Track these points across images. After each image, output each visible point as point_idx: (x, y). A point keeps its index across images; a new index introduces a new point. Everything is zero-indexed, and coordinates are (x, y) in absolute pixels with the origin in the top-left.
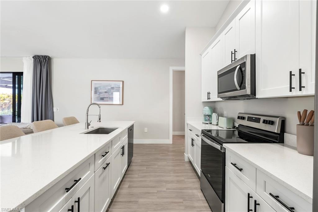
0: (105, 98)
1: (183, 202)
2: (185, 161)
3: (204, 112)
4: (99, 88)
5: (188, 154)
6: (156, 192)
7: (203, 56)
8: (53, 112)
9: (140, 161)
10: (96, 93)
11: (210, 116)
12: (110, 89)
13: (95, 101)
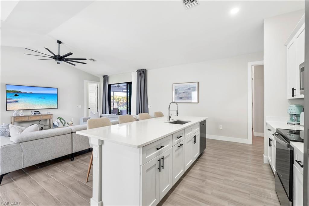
0: (183, 97)
1: (249, 194)
2: (263, 162)
3: (289, 111)
4: (178, 90)
5: (267, 156)
6: (223, 179)
7: (288, 46)
8: (148, 108)
9: (212, 153)
10: (176, 93)
11: (298, 116)
12: (187, 90)
13: (176, 100)
